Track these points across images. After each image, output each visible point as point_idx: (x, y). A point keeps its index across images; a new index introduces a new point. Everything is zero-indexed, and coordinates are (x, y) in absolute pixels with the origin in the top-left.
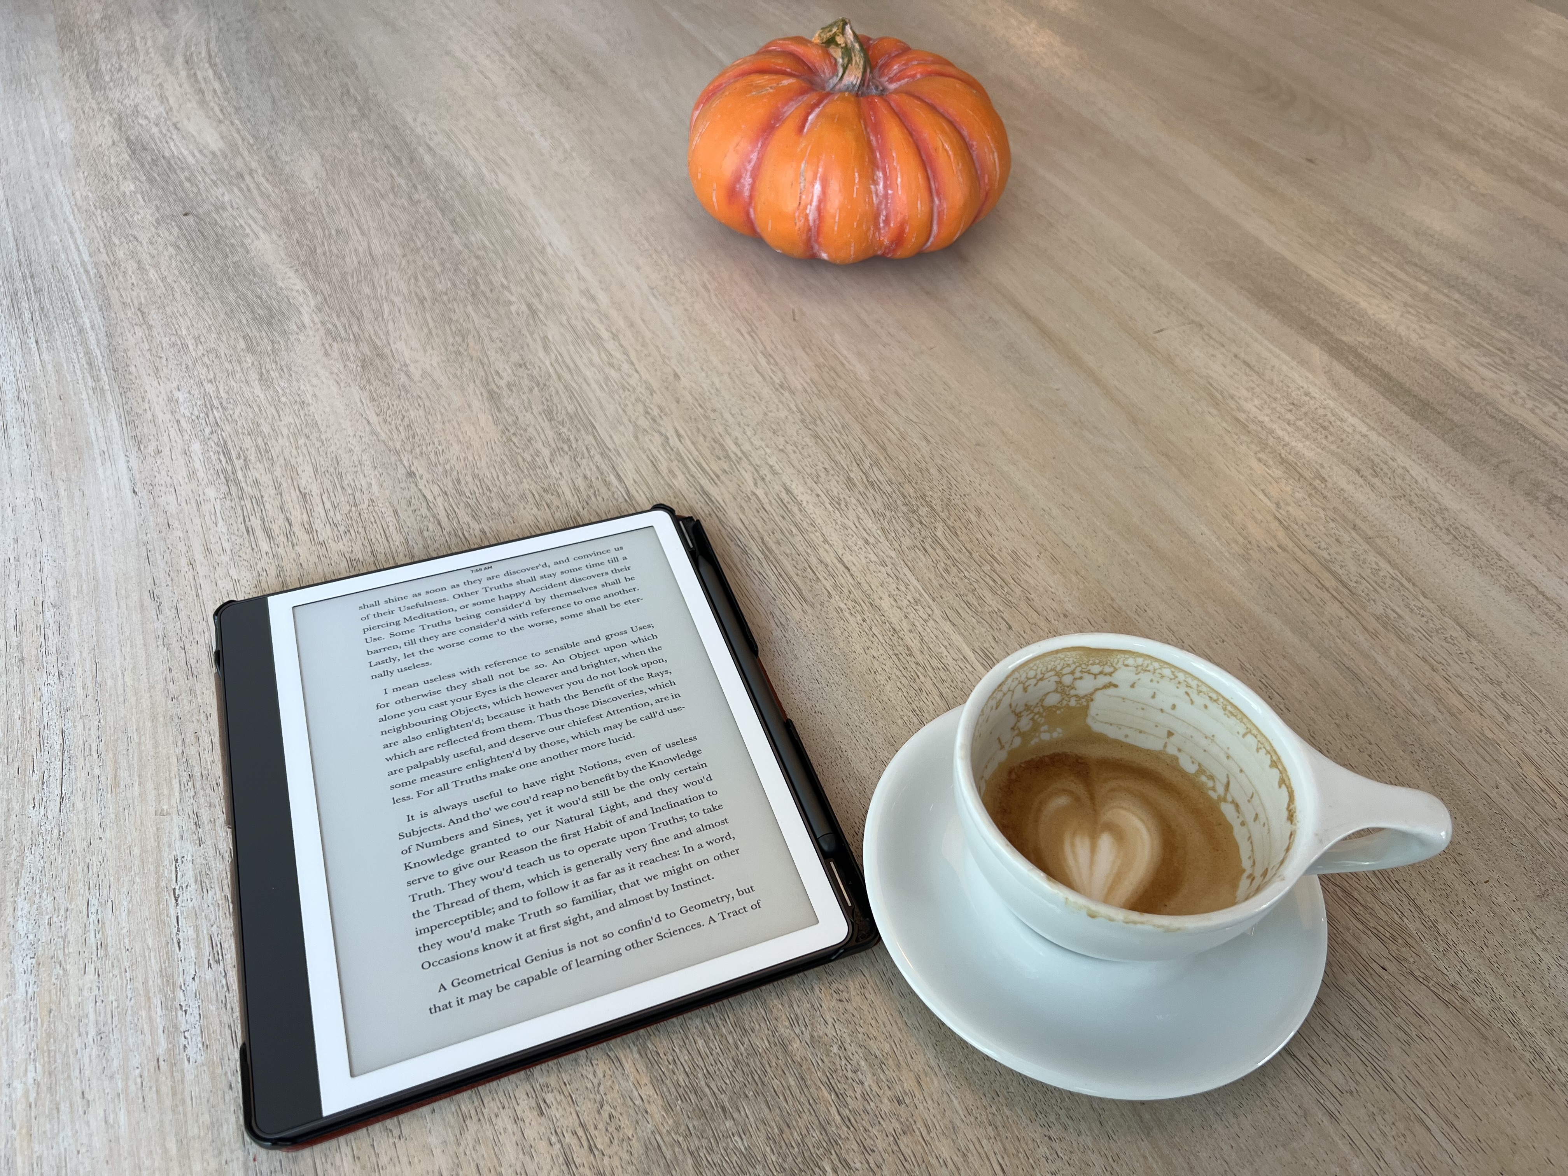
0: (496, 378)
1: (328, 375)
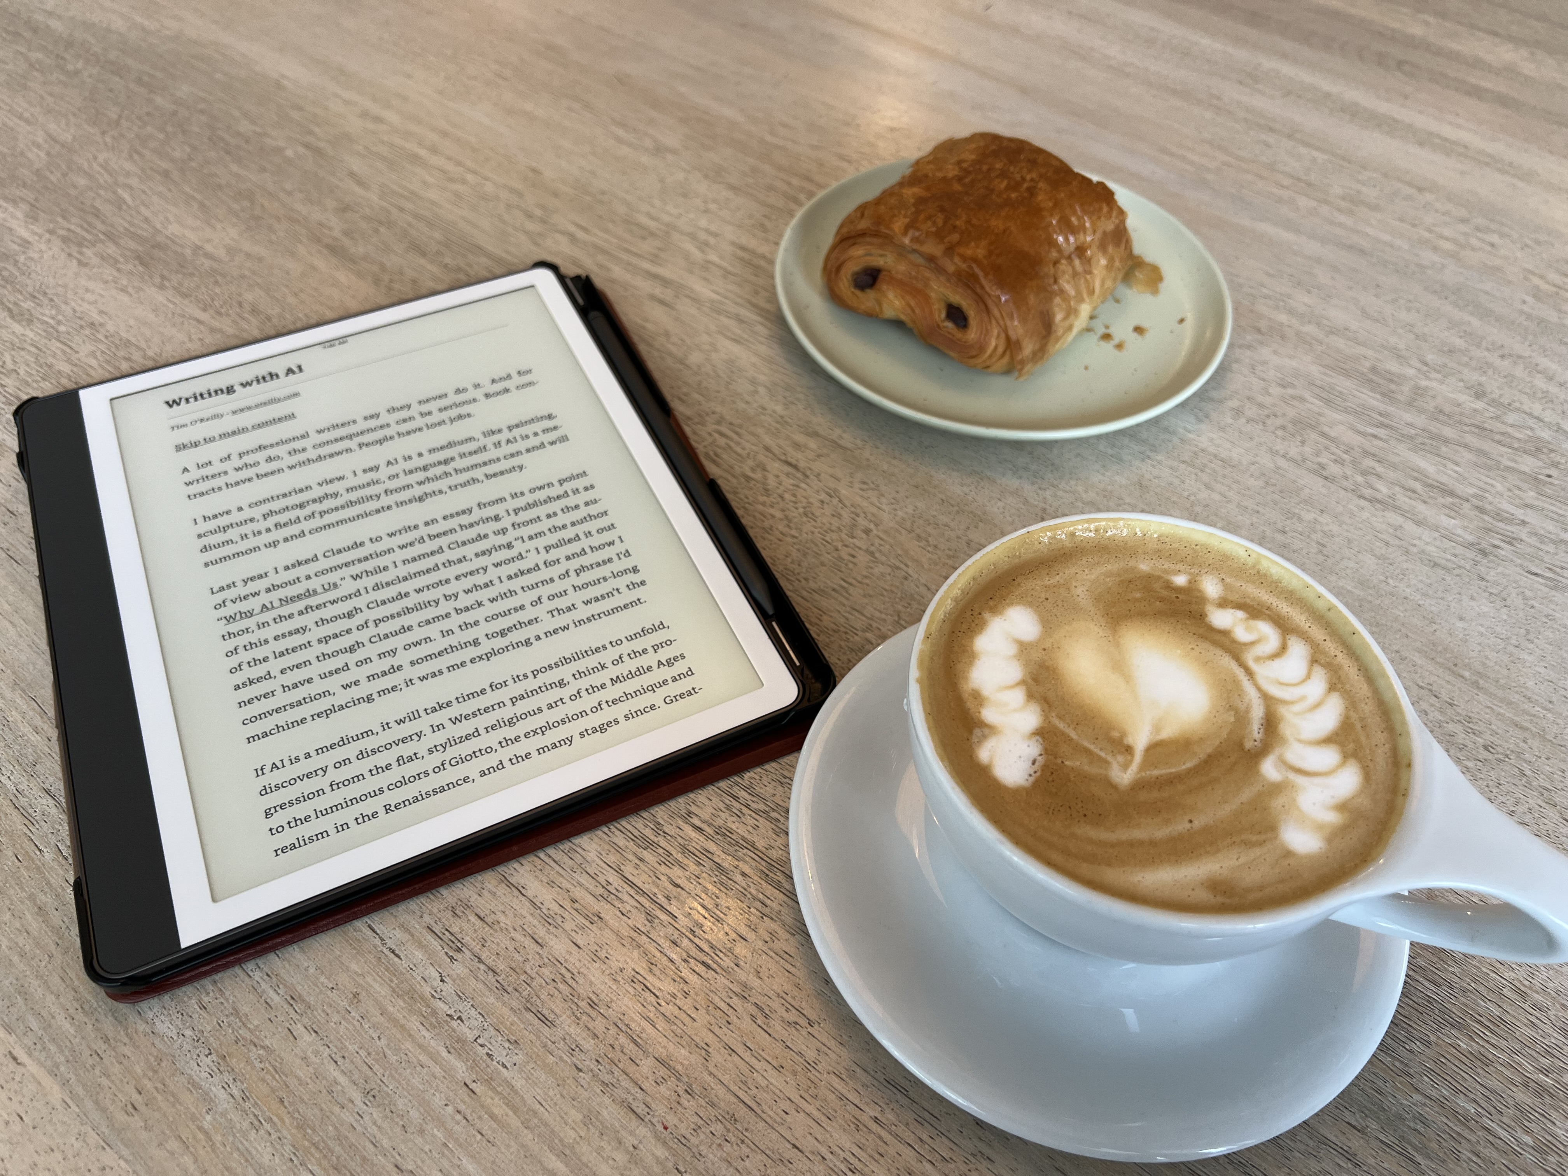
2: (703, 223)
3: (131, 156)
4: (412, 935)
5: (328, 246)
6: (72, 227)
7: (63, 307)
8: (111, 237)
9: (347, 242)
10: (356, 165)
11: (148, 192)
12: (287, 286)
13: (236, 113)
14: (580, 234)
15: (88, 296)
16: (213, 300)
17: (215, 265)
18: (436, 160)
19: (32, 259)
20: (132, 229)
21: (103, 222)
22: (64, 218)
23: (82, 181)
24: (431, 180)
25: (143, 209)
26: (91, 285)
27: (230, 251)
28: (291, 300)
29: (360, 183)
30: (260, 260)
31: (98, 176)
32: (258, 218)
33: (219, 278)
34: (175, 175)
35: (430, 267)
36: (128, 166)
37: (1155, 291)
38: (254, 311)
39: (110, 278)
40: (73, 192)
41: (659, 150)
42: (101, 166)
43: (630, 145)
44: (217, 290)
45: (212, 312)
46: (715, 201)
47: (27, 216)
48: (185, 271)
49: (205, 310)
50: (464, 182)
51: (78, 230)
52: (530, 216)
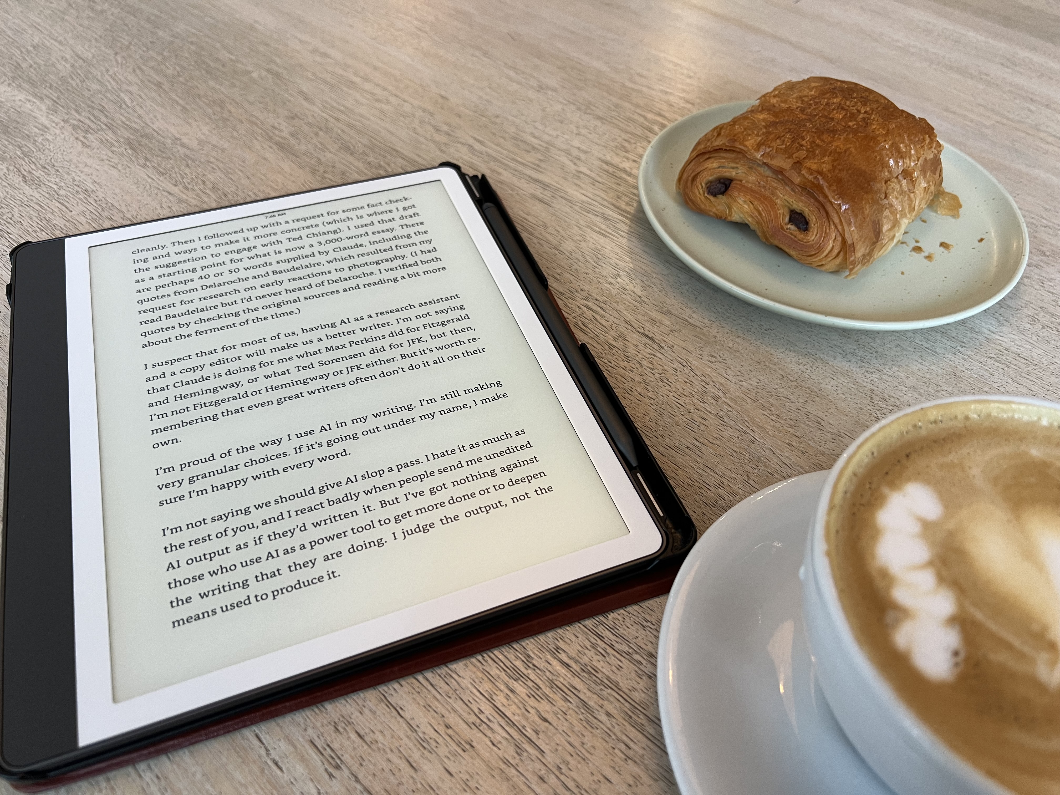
0: (276, 132)
1: (99, 163)
2: (576, 143)
3: (134, 70)
4: (295, 747)
5: (277, 143)
6: (82, 119)
7: (66, 176)
8: (110, 128)
9: (292, 141)
10: (305, 87)
11: (144, 96)
12: (242, 171)
13: (218, 45)
14: (478, 146)
15: (86, 169)
16: (183, 178)
17: (188, 152)
18: (367, 86)
19: (48, 140)
20: (128, 123)
21: (107, 117)
22: (77, 111)
23: (95, 87)
24: (362, 100)
25: (138, 109)
26: (90, 162)
27: (202, 143)
28: (245, 182)
29: (307, 99)
30: (224, 150)
31: (108, 84)
32: (225, 120)
33: (190, 162)
34: (166, 86)
35: (356, 163)
36: (131, 77)
37: (956, 216)
38: (215, 188)
39: (106, 157)
40: (86, 93)
41: (541, 88)
42: (111, 76)
43: (519, 83)
44: (187, 171)
45: (180, 187)
46: (585, 127)
47: (49, 109)
48: (164, 155)
49: (176, 186)
50: (388, 103)
51: (87, 121)
52: (438, 130)
